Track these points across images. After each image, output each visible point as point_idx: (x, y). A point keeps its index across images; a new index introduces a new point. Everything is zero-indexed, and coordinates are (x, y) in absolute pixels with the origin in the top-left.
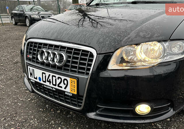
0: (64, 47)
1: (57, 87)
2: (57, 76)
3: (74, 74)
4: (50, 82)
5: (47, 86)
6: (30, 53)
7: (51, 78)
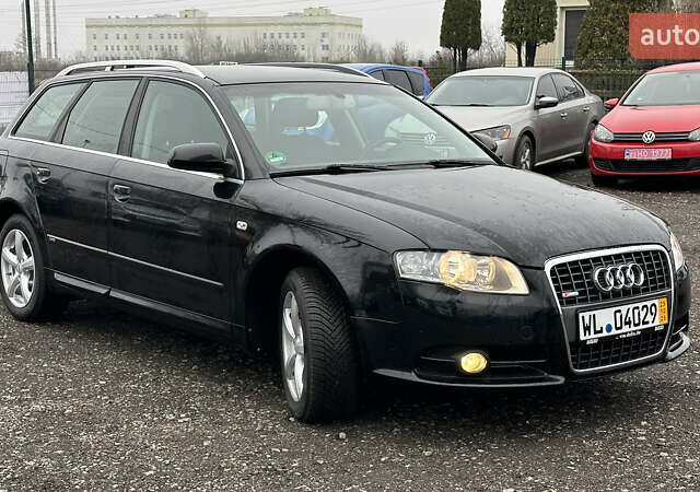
1: (642, 327)
2: (640, 305)
4: (629, 323)
5: (626, 333)
6: (566, 287)
7: (630, 315)
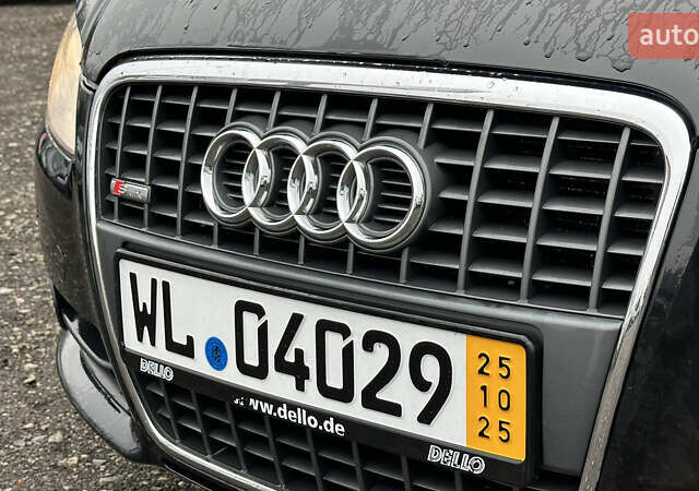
0: (410, 107)
1: (356, 410)
2: (360, 324)
3: (499, 305)
6: (134, 164)
